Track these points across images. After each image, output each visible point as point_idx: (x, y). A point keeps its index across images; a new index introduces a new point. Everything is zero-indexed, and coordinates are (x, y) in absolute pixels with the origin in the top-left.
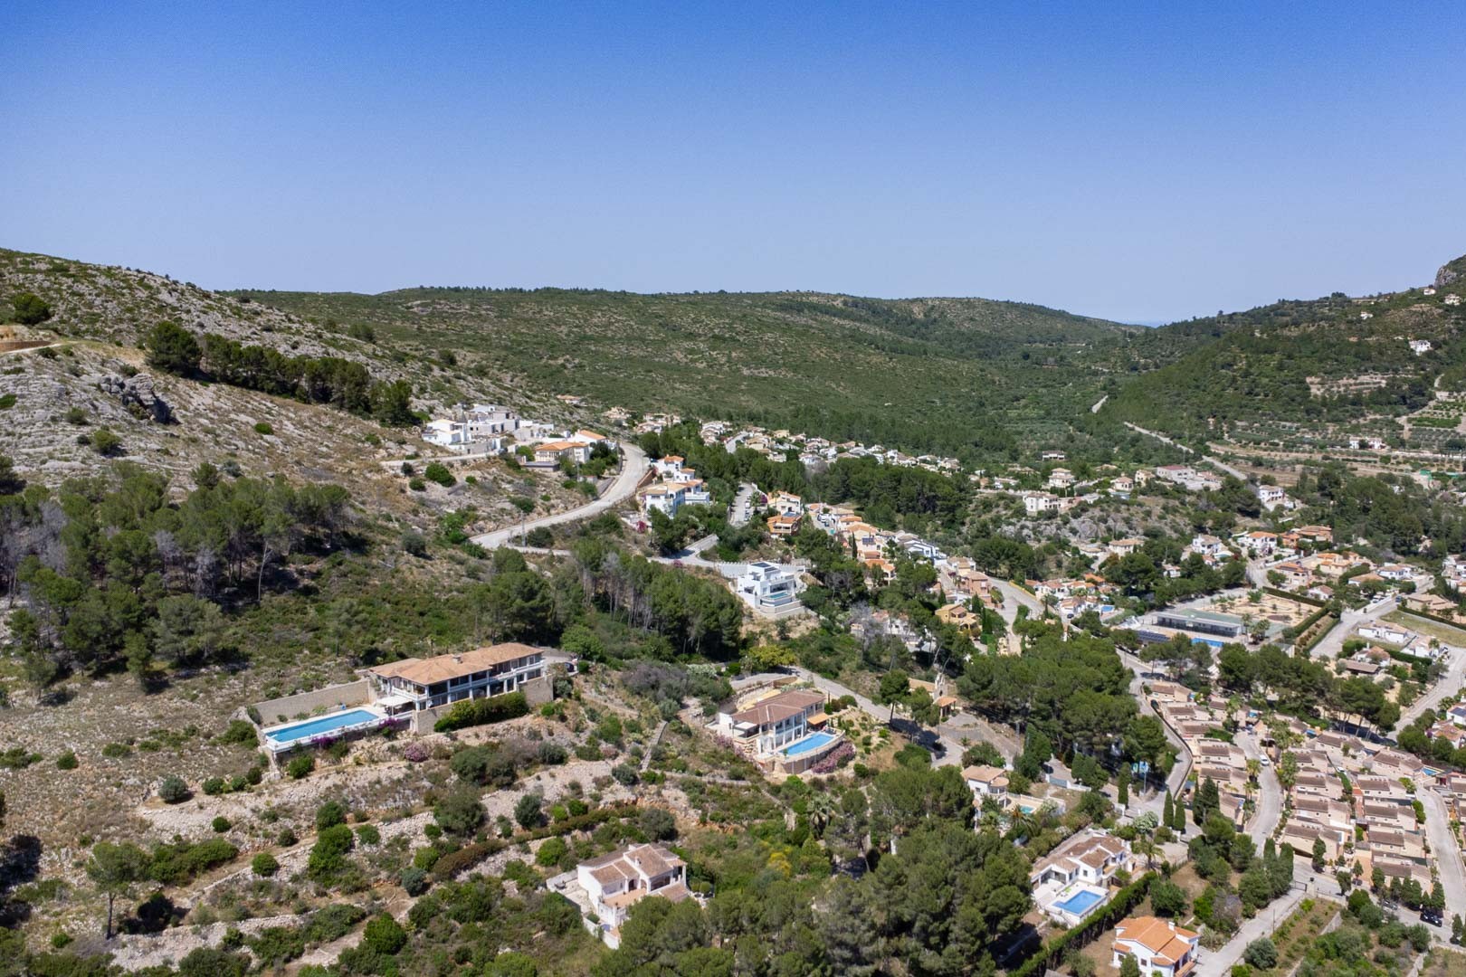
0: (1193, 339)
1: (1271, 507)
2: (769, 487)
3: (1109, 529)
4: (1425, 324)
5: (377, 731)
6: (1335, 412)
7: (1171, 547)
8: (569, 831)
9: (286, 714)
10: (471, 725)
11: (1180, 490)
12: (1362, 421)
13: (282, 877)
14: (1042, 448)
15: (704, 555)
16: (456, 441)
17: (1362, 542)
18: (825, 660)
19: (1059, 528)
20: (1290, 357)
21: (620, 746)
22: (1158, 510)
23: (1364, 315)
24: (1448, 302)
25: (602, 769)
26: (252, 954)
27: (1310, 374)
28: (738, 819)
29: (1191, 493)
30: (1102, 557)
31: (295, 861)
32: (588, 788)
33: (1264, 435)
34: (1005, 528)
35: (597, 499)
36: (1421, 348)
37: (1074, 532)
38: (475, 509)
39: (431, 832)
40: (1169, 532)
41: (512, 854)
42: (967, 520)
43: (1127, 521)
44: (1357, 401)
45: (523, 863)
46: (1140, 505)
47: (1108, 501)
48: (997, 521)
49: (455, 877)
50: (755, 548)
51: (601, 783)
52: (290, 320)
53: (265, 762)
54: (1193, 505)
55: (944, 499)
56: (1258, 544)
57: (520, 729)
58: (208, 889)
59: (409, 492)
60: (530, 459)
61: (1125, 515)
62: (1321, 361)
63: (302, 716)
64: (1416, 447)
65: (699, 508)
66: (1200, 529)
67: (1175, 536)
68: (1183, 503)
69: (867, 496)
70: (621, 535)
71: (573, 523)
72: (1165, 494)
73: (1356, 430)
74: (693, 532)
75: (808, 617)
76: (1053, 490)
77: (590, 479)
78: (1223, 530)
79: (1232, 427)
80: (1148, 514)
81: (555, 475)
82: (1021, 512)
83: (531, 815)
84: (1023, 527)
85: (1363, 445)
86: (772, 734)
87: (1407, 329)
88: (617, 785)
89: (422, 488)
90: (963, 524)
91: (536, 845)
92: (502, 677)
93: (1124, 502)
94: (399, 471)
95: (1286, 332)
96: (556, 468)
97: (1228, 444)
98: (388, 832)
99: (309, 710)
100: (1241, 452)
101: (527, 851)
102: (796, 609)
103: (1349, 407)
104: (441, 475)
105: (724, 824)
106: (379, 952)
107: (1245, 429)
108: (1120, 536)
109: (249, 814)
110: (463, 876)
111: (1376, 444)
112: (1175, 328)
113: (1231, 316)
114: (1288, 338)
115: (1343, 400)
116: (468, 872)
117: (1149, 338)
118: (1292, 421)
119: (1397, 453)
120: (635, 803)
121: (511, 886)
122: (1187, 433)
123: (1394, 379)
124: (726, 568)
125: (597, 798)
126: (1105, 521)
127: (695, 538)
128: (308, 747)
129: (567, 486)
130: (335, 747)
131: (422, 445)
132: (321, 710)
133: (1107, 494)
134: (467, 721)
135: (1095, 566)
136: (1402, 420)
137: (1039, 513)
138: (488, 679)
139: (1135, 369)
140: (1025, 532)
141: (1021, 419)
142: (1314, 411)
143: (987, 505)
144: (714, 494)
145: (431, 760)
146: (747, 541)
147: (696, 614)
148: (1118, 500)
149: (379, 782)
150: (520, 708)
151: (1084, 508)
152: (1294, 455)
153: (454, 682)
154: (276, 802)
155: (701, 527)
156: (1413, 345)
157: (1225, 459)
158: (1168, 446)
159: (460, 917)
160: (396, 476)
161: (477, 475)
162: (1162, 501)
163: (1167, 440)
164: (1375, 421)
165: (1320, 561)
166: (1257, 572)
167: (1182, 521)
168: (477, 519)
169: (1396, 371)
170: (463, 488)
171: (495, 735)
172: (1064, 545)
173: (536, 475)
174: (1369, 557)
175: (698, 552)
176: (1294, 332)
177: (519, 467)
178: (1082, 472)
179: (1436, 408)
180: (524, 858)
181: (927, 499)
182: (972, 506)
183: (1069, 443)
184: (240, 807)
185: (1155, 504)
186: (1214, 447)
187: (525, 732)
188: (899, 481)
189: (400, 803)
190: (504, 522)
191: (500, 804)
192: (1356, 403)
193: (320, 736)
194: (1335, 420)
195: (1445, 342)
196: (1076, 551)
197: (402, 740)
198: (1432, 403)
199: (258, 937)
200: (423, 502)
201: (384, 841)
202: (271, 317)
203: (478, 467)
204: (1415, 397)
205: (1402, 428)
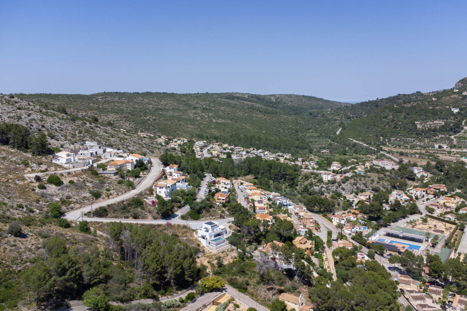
0: (369, 108)
1: (419, 176)
2: (217, 175)
3: (358, 188)
4: (456, 102)
6: (427, 135)
7: (384, 195)
11: (383, 170)
12: (437, 137)
14: (321, 148)
15: (183, 218)
16: (69, 162)
17: (459, 191)
18: (240, 279)
19: (337, 188)
20: (408, 114)
22: (376, 179)
23: (434, 99)
24: (463, 94)
27: (416, 120)
29: (387, 171)
30: (356, 201)
33: (402, 143)
34: (315, 188)
35: (134, 188)
36: (456, 111)
37: (343, 189)
38: (70, 198)
40: (382, 189)
42: (299, 183)
43: (365, 184)
44: (435, 130)
46: (369, 177)
47: (357, 176)
48: (311, 185)
50: (208, 211)
54: (389, 176)
55: (289, 175)
56: (418, 193)
59: (37, 190)
60: (104, 169)
61: (364, 182)
62: (419, 116)
64: (460, 147)
65: (183, 191)
66: (394, 187)
67: (384, 190)
68: (385, 175)
69: (258, 173)
70: (143, 208)
71: (119, 203)
72: (377, 171)
73: (436, 141)
74: (179, 204)
75: (232, 250)
76: (334, 171)
77: (131, 179)
78: (402, 187)
79: (389, 140)
80: (373, 181)
81: (114, 177)
82: (321, 181)
84: (322, 187)
85: (440, 147)
87: (450, 104)
89: (44, 188)
90: (297, 185)
93: (363, 176)
94: (33, 180)
95: (406, 105)
96: (116, 174)
97: (389, 146)
100: (395, 150)
102: (226, 246)
103: (432, 133)
104: (56, 181)
107: (394, 141)
108: (363, 191)
111: (445, 147)
112: (362, 104)
113: (382, 100)
114: (407, 108)
115: (430, 130)
117: (353, 108)
118: (411, 138)
119: (453, 150)
122: (373, 143)
123: (447, 122)
126: (356, 185)
127: (180, 207)
129: (120, 183)
131: (50, 164)
133: (355, 173)
135: (354, 205)
136: (452, 137)
137: (329, 181)
139: (349, 118)
140: (323, 189)
141: (312, 137)
142: (419, 134)
143: (307, 177)
146: (204, 208)
147: (170, 265)
148: (360, 175)
151: (347, 179)
152: (414, 151)
155: (183, 202)
156: (453, 109)
160: (32, 182)
161: (75, 179)
162: (377, 175)
164: (442, 138)
165: (445, 201)
166: (421, 206)
167: (386, 184)
168: (70, 203)
169: (447, 119)
170: (67, 187)
172: (340, 195)
173: (105, 178)
174: (464, 198)
175: (180, 216)
176: (409, 105)
177: (97, 174)
178: (344, 163)
179: (464, 133)
181: (282, 175)
182: (300, 177)
183: (330, 146)
185: (374, 176)
186: (384, 148)
188: (271, 167)
190: (85, 204)
192: (434, 131)
194: (428, 137)
195: (464, 108)
196: (345, 198)
198: (463, 131)
200: (43, 196)
203: (76, 175)
204: (456, 129)
205: (453, 140)
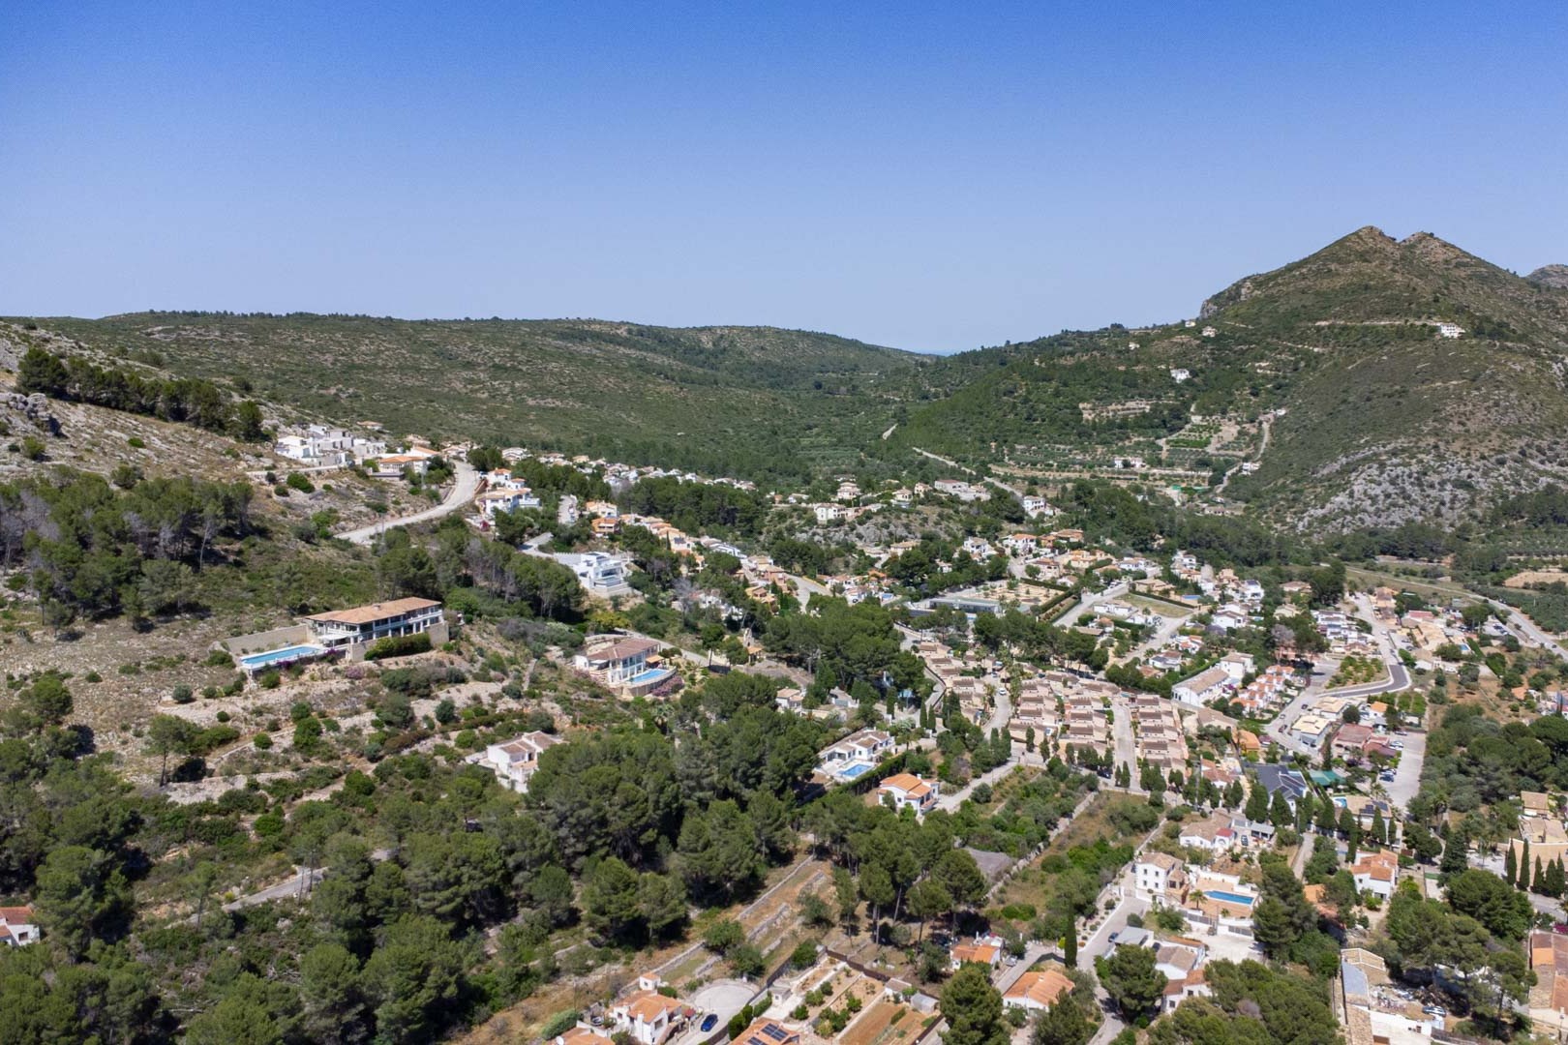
0: (981, 367)
1: (1034, 515)
2: (588, 497)
3: (891, 534)
4: (1185, 354)
5: (322, 658)
6: (1103, 435)
7: (944, 548)
8: (477, 726)
9: (248, 648)
10: (391, 656)
11: (954, 500)
12: (1127, 443)
13: (275, 750)
14: (834, 472)
15: (541, 548)
16: (306, 455)
17: (1108, 542)
18: (652, 625)
19: (846, 534)
20: (1065, 385)
21: (505, 673)
22: (935, 517)
23: (1132, 346)
24: (1205, 334)
25: (495, 688)
26: (268, 795)
27: (1083, 400)
28: (601, 723)
29: (964, 503)
30: (885, 557)
31: (283, 740)
32: (486, 700)
33: (1040, 457)
34: (798, 535)
35: (440, 504)
36: (1181, 376)
37: (860, 537)
38: (336, 511)
39: (375, 724)
40: (943, 535)
41: (438, 740)
42: (764, 530)
43: (907, 526)
44: (1124, 425)
45: (447, 746)
46: (918, 513)
47: (890, 510)
48: (791, 530)
49: (400, 752)
50: (584, 543)
51: (495, 697)
52: (80, 347)
53: (243, 677)
54: (965, 513)
55: (743, 510)
56: (1020, 545)
57: (427, 660)
58: (225, 756)
59: (275, 497)
60: (376, 470)
61: (905, 521)
62: (1093, 388)
63: (259, 650)
64: (1171, 465)
65: (533, 510)
66: (971, 533)
67: (948, 539)
68: (957, 512)
69: (672, 511)
70: (467, 532)
71: (425, 522)
72: (941, 504)
73: (1121, 451)
74: (529, 530)
75: (635, 596)
76: (841, 502)
77: (434, 487)
78: (992, 533)
79: (1012, 450)
80: (925, 520)
81: (402, 483)
82: (812, 521)
83: (447, 715)
84: (814, 534)
85: (1126, 464)
86: (620, 668)
87: (1169, 358)
88: (507, 698)
89: (285, 494)
90: (761, 533)
91: (454, 735)
92: (412, 621)
93: (904, 511)
94: (264, 480)
95: (1062, 361)
96: (402, 477)
97: (1008, 466)
98: (345, 724)
99: (263, 645)
100: (1019, 473)
101: (448, 739)
102: (624, 589)
103: (1117, 431)
104: (301, 483)
105: (590, 726)
106: (358, 794)
107: (1023, 452)
108: (900, 539)
109: (241, 711)
110: (406, 752)
111: (1138, 463)
112: (964, 357)
113: (1017, 346)
114: (1064, 367)
115: (1111, 424)
116: (409, 750)
117: (939, 367)
118: (1066, 444)
119: (1155, 471)
120: (522, 710)
121: (441, 760)
122: (971, 457)
123: (1157, 405)
124: (562, 558)
125: (494, 706)
126: (887, 527)
127: (532, 535)
128: (275, 667)
129: (413, 492)
130: (294, 668)
131: (277, 459)
132: (273, 646)
133: (890, 504)
134: (388, 653)
135: (878, 565)
136: (1161, 442)
137: (829, 521)
138: (402, 622)
139: (925, 397)
140: (816, 538)
141: (813, 446)
142: (1085, 434)
143: (782, 516)
144: (543, 501)
145: (366, 679)
146: (578, 537)
147: (549, 585)
148: (899, 509)
149: (331, 692)
150: (425, 645)
151: (869, 516)
152: (1065, 475)
153: (378, 623)
154: (259, 703)
155: (536, 526)
156: (1174, 373)
157: (1004, 480)
158: (953, 468)
159: (409, 776)
160: (262, 484)
161: (332, 483)
162: (938, 510)
163: (952, 463)
164: (1138, 443)
165: (1071, 557)
166: (1017, 568)
167: (954, 526)
168: (338, 520)
169: (1159, 397)
170: (321, 494)
171: (411, 663)
172: (850, 548)
173: (384, 484)
174: (1113, 554)
175: (536, 546)
176: (1069, 361)
177: (367, 477)
178: (867, 486)
179: (1191, 431)
180: (447, 743)
181: (728, 512)
182: (768, 518)
183: (860, 468)
184: (234, 706)
185: (931, 512)
186: (994, 468)
187: (432, 663)
188: (700, 497)
189: (349, 706)
190: (362, 523)
191: (424, 709)
192: (1123, 427)
193: (282, 660)
194: (1104, 443)
195: (1202, 371)
196: (862, 553)
197: (341, 665)
198: (1188, 426)
199: (270, 784)
200: (289, 506)
201: (343, 730)
202: (63, 344)
203: (331, 476)
204: (1173, 420)
205: (1161, 449)
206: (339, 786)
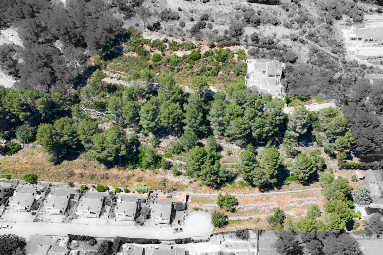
8: (262, 47)
10: (258, 3)
13: (184, 29)
21: (301, 26)
25: (288, 32)
26: (168, 46)
28: (320, 66)
31: (190, 26)
32: (279, 37)
39: (226, 32)
41: (242, 48)
45: (244, 51)
49: (223, 47)
51: (285, 37)
57: (272, 9)
58: (169, 25)
83: (256, 39)
88: (289, 39)
91: (250, 47)
98: (216, 27)
101: (247, 48)
105: (314, 66)
106: (191, 58)
109: (188, 9)
110: (225, 48)
116: (227, 47)
120: (291, 47)
121: (236, 56)
125: (279, 41)
145: (240, 10)
149: (222, 12)
154: (195, 8)
159: (217, 59)
171: (263, 9)
184: (187, 6)
187: (273, 11)
189: (224, 20)
191: (249, 31)
199: (171, 42)
201: (213, 30)
206: (189, 53)
